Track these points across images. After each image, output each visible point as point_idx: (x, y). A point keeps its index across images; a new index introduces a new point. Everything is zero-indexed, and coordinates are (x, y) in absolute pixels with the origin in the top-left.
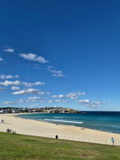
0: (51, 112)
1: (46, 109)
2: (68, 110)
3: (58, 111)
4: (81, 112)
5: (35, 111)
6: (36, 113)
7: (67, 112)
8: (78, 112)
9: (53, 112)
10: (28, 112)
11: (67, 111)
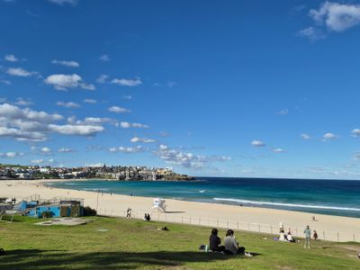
0: (122, 178)
1: (105, 169)
2: (163, 174)
3: (139, 176)
4: (193, 178)
5: (78, 176)
6: (81, 179)
7: (163, 179)
8: (187, 179)
9: (128, 178)
10: (59, 178)
11: (161, 177)
